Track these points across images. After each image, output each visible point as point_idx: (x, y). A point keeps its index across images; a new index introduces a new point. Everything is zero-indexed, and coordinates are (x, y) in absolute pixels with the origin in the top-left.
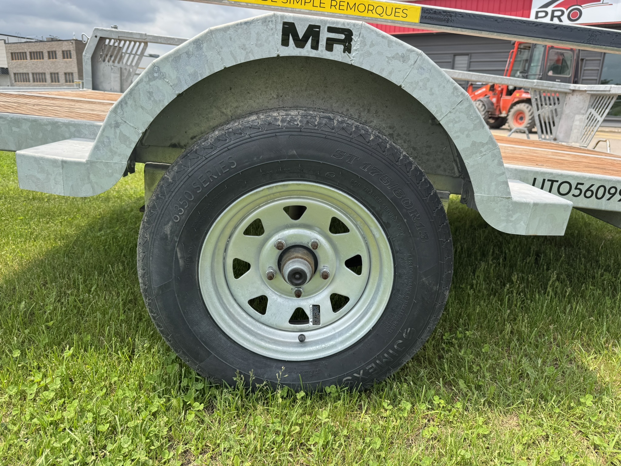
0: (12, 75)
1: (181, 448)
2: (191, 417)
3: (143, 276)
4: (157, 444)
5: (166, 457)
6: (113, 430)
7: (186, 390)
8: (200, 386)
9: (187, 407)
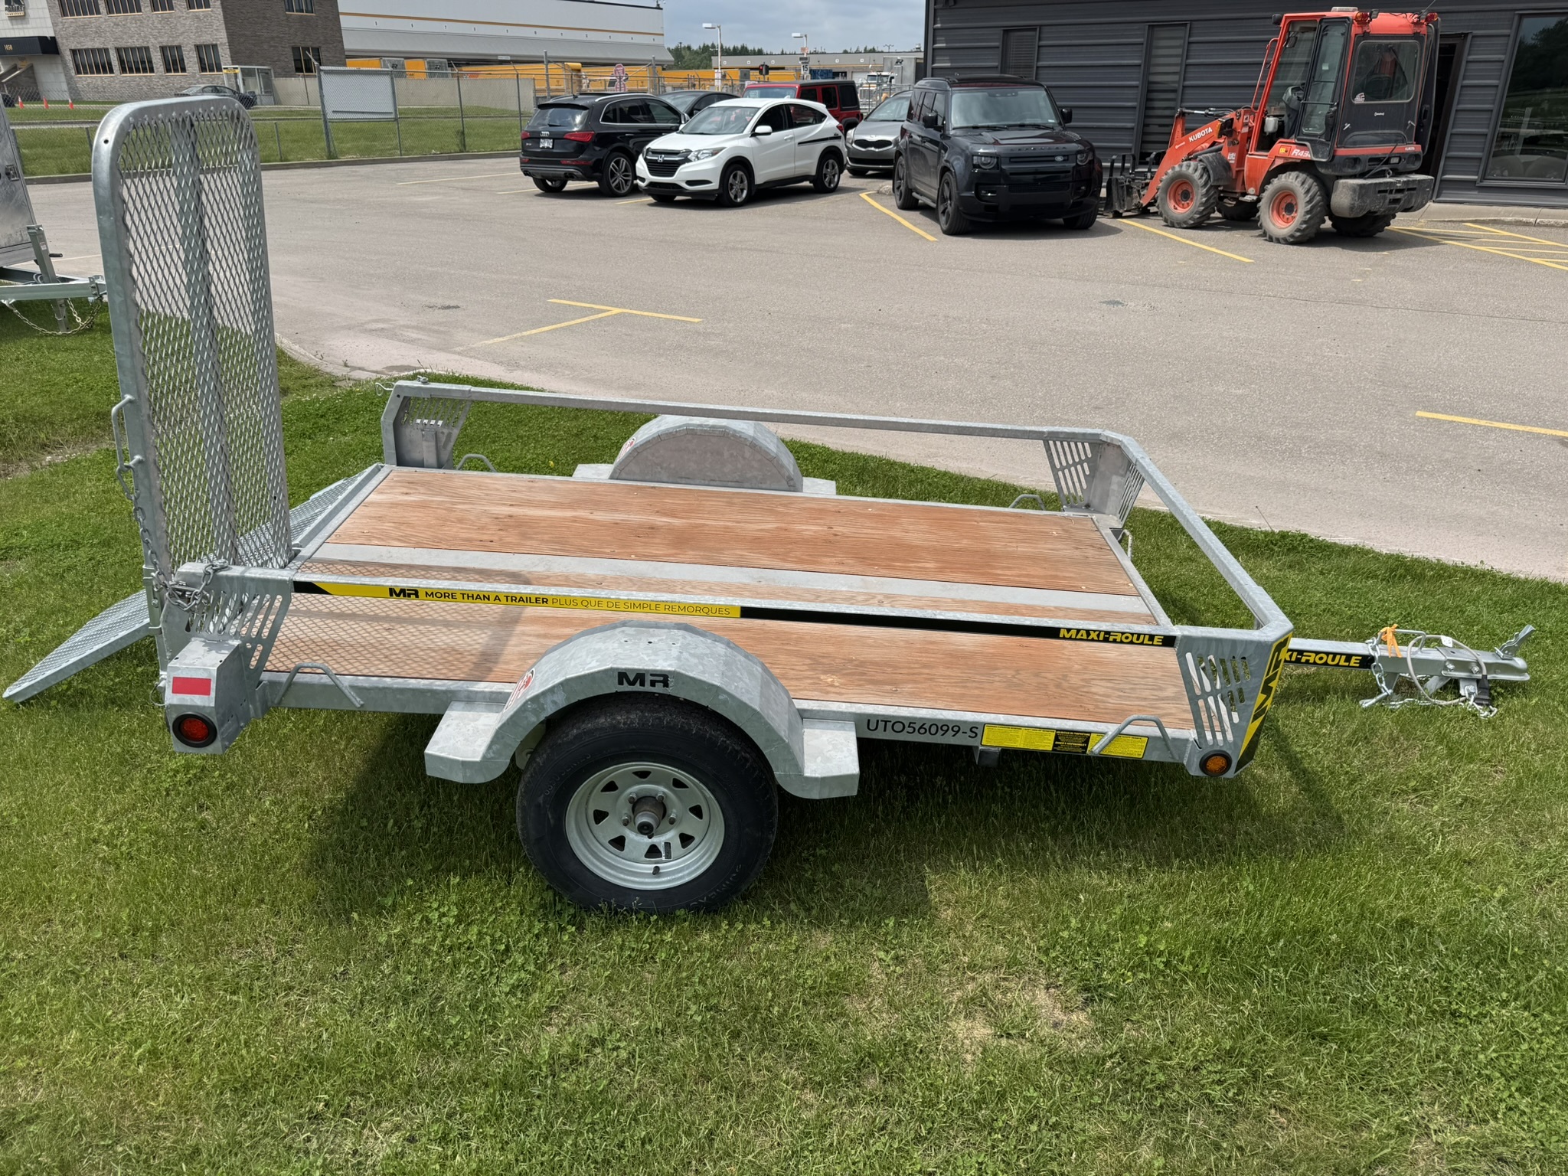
0: (68, 57)
1: (559, 961)
2: (566, 938)
3: (522, 830)
4: (542, 959)
5: (549, 968)
6: (508, 949)
7: (560, 913)
8: (572, 911)
9: (562, 929)
